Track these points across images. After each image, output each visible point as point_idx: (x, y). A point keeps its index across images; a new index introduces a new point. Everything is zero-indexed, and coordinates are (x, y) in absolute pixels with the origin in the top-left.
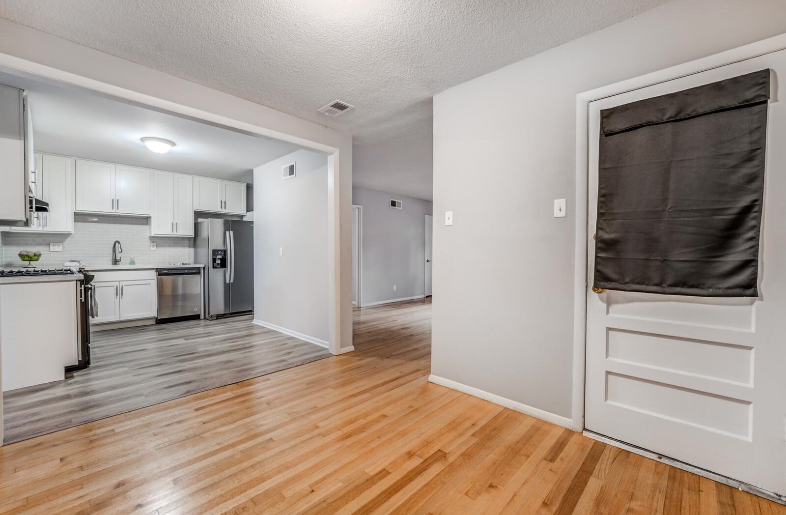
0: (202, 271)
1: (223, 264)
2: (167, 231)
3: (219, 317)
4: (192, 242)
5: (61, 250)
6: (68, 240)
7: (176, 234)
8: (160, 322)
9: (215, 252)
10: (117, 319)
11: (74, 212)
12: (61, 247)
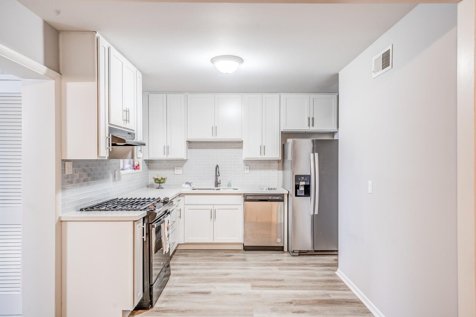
0: (286, 198)
1: (307, 191)
2: (256, 155)
3: (302, 253)
4: (281, 164)
5: (181, 173)
6: (186, 165)
7: (263, 157)
8: (247, 249)
9: (298, 178)
10: (211, 241)
11: (187, 141)
12: (181, 170)
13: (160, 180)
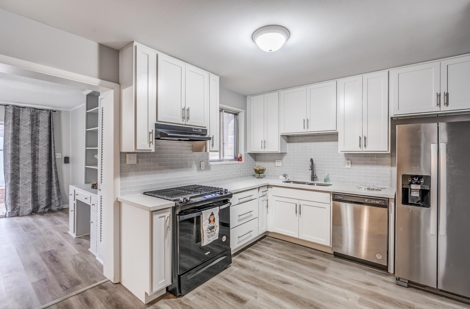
0: (392, 204)
1: (425, 198)
2: (355, 148)
5: (281, 166)
6: (285, 158)
7: (364, 149)
9: (407, 179)
10: (297, 236)
11: (281, 135)
12: (281, 163)
13: (259, 171)
